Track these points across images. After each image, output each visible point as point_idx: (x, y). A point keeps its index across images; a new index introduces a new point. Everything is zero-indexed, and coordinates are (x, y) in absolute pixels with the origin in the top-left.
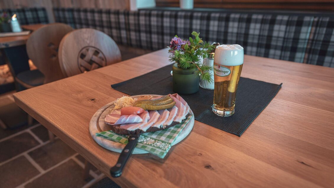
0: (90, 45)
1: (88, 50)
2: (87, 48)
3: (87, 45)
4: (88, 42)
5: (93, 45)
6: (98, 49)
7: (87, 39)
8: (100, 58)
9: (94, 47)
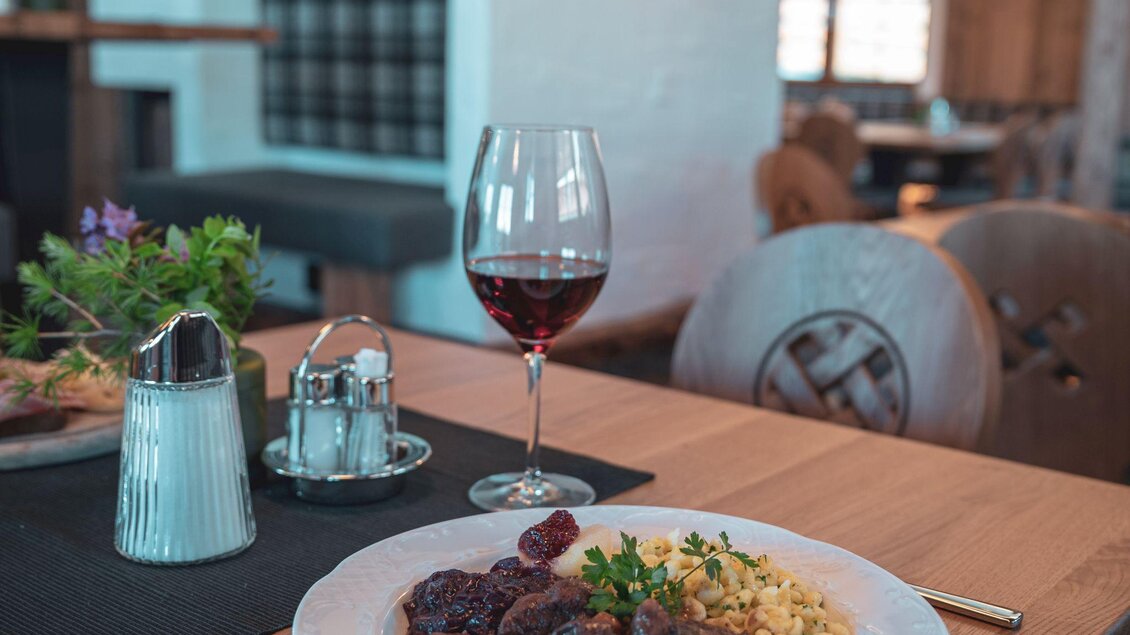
0: (867, 312)
1: (844, 330)
2: (845, 320)
3: (850, 306)
4: (863, 293)
5: (880, 317)
6: (895, 347)
7: (866, 279)
8: (887, 394)
9: (880, 330)
